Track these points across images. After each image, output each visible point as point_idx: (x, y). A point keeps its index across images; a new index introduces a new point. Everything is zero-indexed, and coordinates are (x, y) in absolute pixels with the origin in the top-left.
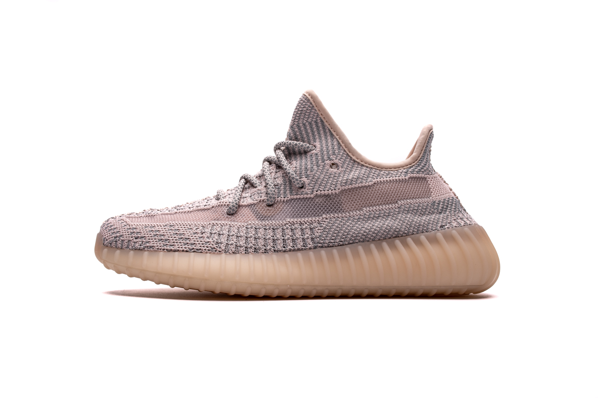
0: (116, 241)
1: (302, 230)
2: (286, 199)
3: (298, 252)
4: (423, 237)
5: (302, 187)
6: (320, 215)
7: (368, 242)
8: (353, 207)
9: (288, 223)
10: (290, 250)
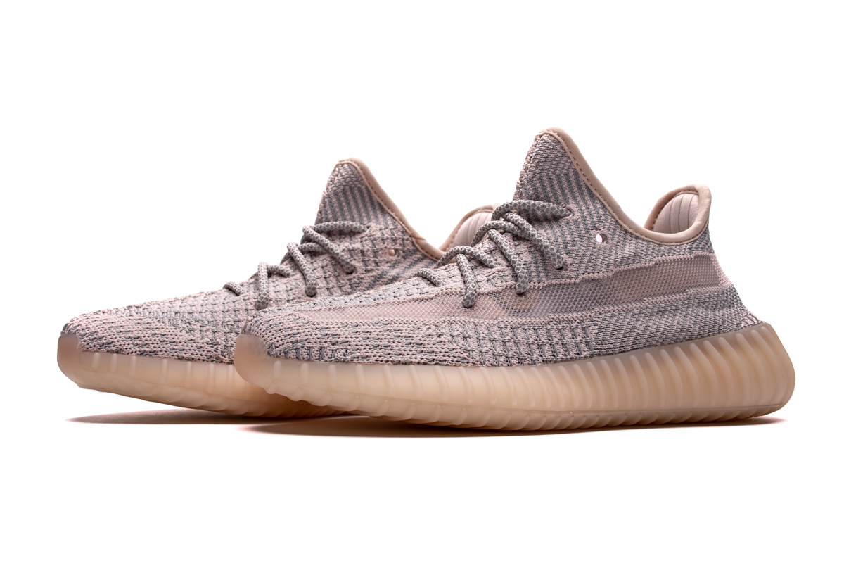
0: (297, 349)
1: (572, 330)
2: (541, 285)
3: (572, 362)
4: (722, 339)
5: (561, 269)
6: (591, 308)
7: (656, 348)
8: (631, 296)
9: (552, 320)
10: (562, 360)
